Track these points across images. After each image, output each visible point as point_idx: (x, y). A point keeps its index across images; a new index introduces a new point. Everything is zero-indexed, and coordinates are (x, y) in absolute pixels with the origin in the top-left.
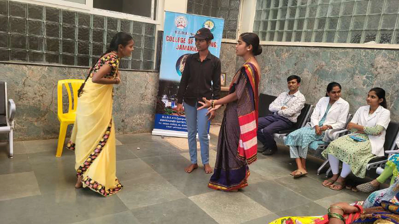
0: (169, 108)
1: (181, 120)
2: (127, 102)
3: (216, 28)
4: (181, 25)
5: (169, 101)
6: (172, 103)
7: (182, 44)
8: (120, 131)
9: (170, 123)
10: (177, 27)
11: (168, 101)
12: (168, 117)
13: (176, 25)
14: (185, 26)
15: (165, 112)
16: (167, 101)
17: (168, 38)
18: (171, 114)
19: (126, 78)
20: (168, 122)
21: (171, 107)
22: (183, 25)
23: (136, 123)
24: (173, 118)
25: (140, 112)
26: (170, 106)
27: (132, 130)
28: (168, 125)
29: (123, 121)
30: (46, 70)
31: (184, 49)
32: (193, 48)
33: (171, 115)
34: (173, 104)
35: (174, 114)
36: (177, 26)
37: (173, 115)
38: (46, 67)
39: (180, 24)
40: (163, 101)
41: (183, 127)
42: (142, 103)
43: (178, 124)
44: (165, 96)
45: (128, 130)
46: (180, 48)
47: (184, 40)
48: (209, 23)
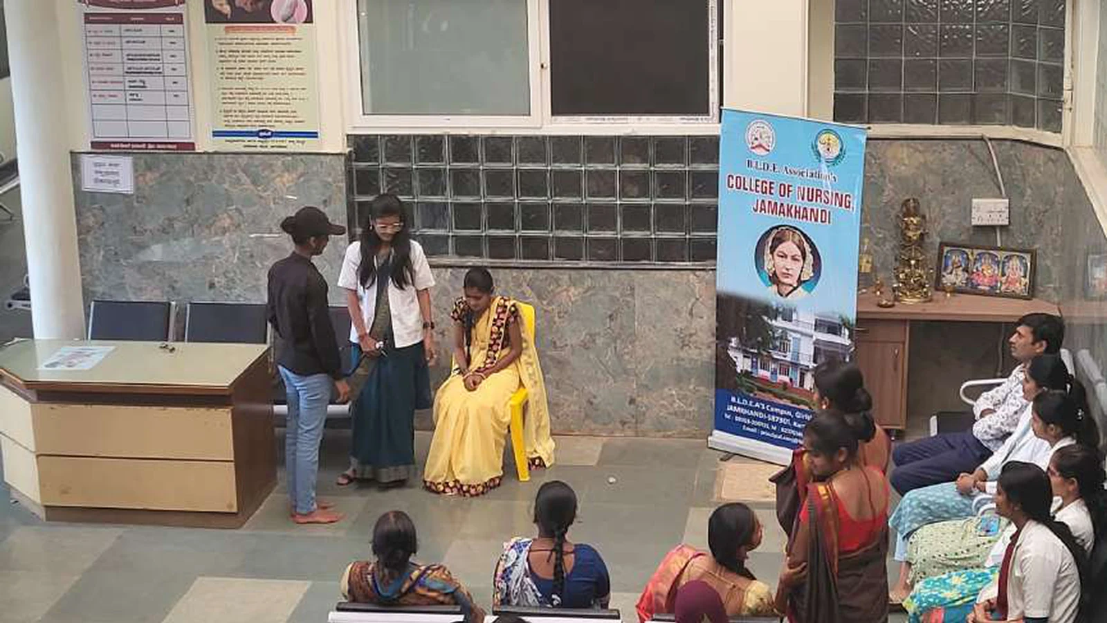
0: (747, 374)
1: (778, 415)
2: (640, 352)
3: (848, 154)
4: (760, 146)
5: (745, 357)
6: (753, 362)
7: (767, 198)
8: (626, 426)
9: (751, 418)
10: (753, 150)
11: (742, 355)
12: (745, 402)
13: (750, 146)
14: (770, 149)
15: (736, 385)
16: (740, 356)
17: (733, 182)
18: (751, 392)
19: (632, 289)
20: (746, 416)
21: (751, 373)
22: (764, 145)
23: (671, 410)
24: (757, 405)
25: (679, 380)
26: (749, 370)
27: (661, 426)
28: (747, 425)
29: (632, 401)
30: (447, 277)
31: (772, 212)
32: (794, 208)
33: (752, 395)
34: (754, 366)
35: (760, 395)
36: (753, 148)
37: (757, 397)
38: (446, 271)
39: (756, 143)
40: (731, 353)
41: (784, 434)
42: (682, 354)
43: (771, 423)
44: (734, 342)
45: (647, 425)
46: (761, 210)
47: (771, 188)
48: (829, 140)
